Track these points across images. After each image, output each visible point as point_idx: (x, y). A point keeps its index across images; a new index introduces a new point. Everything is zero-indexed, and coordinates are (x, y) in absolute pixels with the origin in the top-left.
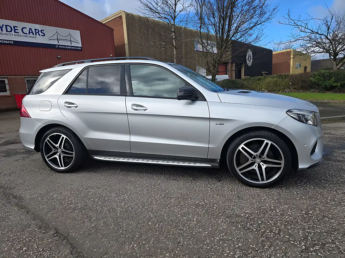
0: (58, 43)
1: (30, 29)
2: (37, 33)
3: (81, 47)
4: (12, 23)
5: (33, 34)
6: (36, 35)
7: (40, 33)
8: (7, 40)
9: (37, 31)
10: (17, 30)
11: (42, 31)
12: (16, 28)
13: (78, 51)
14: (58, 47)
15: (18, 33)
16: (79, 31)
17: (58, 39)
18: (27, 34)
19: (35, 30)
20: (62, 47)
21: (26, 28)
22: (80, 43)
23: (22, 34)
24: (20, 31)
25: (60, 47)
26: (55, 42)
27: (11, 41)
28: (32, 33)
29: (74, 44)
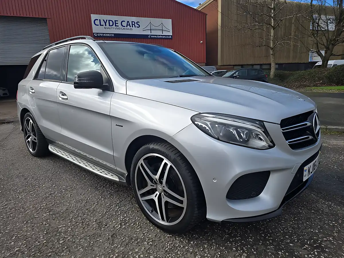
0: (151, 33)
1: (128, 22)
2: (133, 25)
3: (171, 36)
4: (113, 18)
5: (130, 27)
6: (132, 27)
7: (136, 25)
8: (109, 34)
9: (133, 23)
10: (118, 23)
11: (138, 23)
12: (116, 22)
13: (169, 40)
14: (151, 37)
15: (118, 26)
16: (171, 20)
17: (151, 29)
18: (125, 26)
19: (132, 22)
20: (154, 37)
21: (125, 21)
22: (171, 31)
23: (121, 27)
24: (119, 24)
25: (152, 37)
26: (148, 33)
27: (112, 34)
28: (129, 25)
29: (165, 33)
